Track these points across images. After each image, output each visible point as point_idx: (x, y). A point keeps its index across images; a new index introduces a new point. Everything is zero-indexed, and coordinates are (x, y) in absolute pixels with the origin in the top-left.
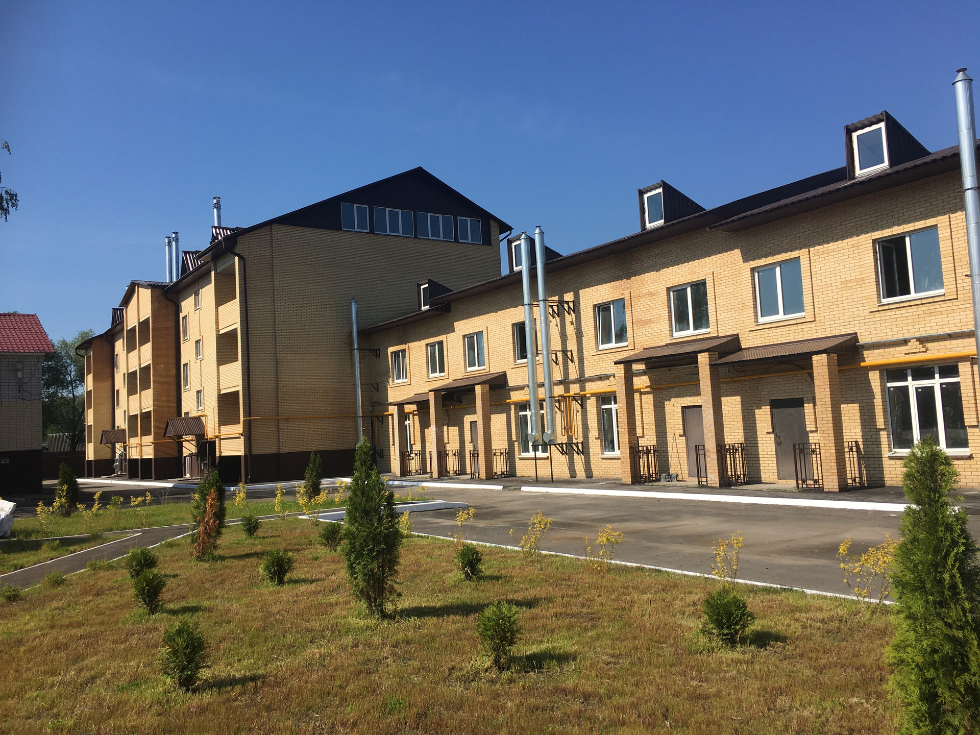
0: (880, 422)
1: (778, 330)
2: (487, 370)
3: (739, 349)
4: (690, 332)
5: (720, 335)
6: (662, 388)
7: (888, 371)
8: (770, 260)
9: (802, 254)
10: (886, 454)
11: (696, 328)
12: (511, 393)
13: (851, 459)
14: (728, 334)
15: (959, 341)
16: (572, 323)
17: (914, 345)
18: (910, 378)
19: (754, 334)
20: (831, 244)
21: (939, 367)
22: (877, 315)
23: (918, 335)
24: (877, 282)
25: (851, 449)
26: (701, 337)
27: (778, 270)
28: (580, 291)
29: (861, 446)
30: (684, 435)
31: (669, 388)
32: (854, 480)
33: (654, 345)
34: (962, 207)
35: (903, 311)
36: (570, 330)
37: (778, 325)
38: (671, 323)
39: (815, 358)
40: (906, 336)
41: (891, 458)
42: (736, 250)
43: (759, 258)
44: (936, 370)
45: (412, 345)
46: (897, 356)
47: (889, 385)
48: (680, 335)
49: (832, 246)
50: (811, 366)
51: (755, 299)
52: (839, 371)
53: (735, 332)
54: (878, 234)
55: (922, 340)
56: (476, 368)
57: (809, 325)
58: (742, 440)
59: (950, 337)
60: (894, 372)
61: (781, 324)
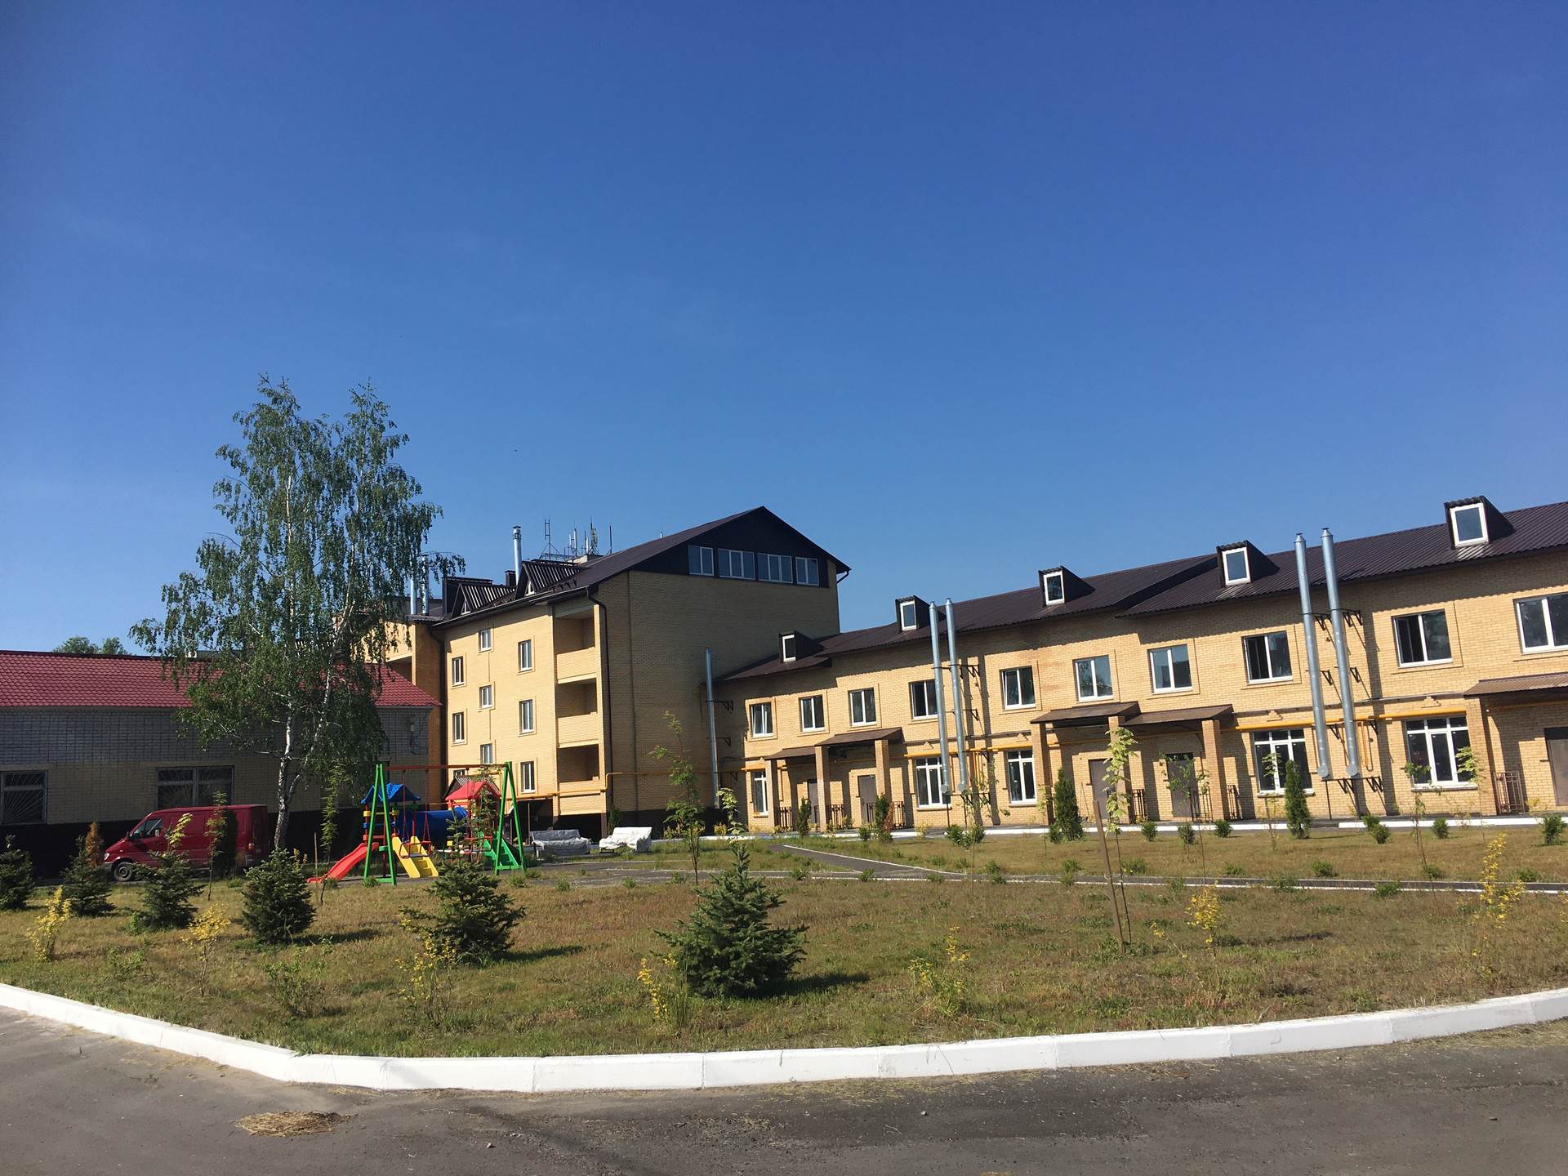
0: (1251, 771)
1: (1171, 699)
2: (879, 725)
3: (1139, 713)
4: (1095, 698)
5: (1122, 702)
6: (1069, 745)
7: (1255, 733)
8: (1163, 644)
9: (1189, 641)
10: (1255, 794)
11: (1099, 695)
12: (908, 748)
13: (1231, 797)
14: (1129, 700)
15: (1304, 713)
16: (977, 685)
17: (1273, 714)
18: (1271, 738)
19: (1151, 701)
20: (1211, 637)
21: (1291, 731)
22: (1247, 692)
23: (1276, 708)
24: (1246, 667)
25: (1231, 791)
26: (1106, 702)
27: (1169, 652)
28: (986, 657)
29: (1238, 789)
30: (1091, 784)
31: (1076, 744)
32: (1234, 814)
33: (1061, 707)
34: (1302, 621)
35: (1265, 690)
36: (975, 691)
37: (1170, 696)
38: (1076, 689)
39: (1203, 723)
40: (1267, 709)
41: (1259, 797)
42: (1134, 634)
43: (1154, 642)
44: (1289, 733)
45: (778, 698)
46: (1261, 722)
47: (1257, 743)
48: (1086, 700)
49: (1211, 638)
50: (1201, 729)
51: (1151, 674)
52: (1222, 732)
53: (1135, 700)
54: (1246, 633)
55: (1279, 712)
56: (864, 723)
57: (1195, 697)
58: (1143, 787)
59: (1298, 710)
60: (1260, 734)
61: (1173, 695)
